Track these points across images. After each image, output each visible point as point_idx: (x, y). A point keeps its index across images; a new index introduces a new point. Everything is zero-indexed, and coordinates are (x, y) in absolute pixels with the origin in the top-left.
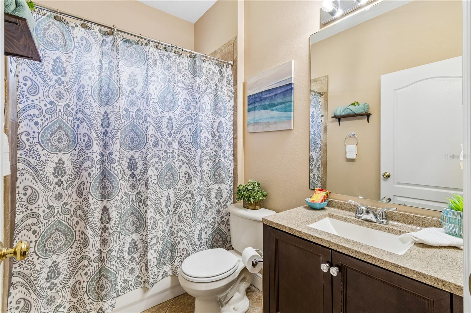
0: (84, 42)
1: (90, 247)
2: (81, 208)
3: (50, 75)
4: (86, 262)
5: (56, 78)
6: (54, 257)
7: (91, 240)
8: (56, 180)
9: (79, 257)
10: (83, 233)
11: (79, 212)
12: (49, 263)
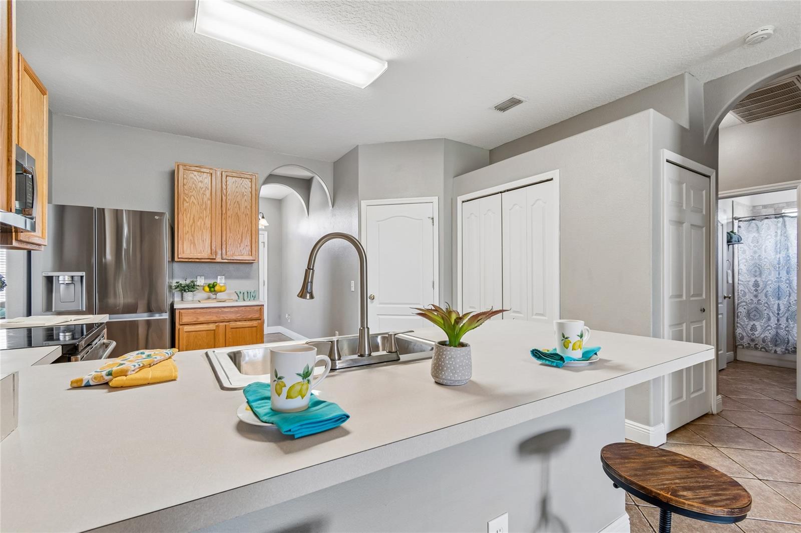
0: (767, 225)
1: (772, 321)
2: (767, 303)
3: (751, 244)
4: (769, 328)
5: (753, 245)
6: (754, 322)
7: (772, 318)
8: (754, 289)
9: (766, 325)
10: (768, 314)
11: (766, 305)
12: (752, 323)
